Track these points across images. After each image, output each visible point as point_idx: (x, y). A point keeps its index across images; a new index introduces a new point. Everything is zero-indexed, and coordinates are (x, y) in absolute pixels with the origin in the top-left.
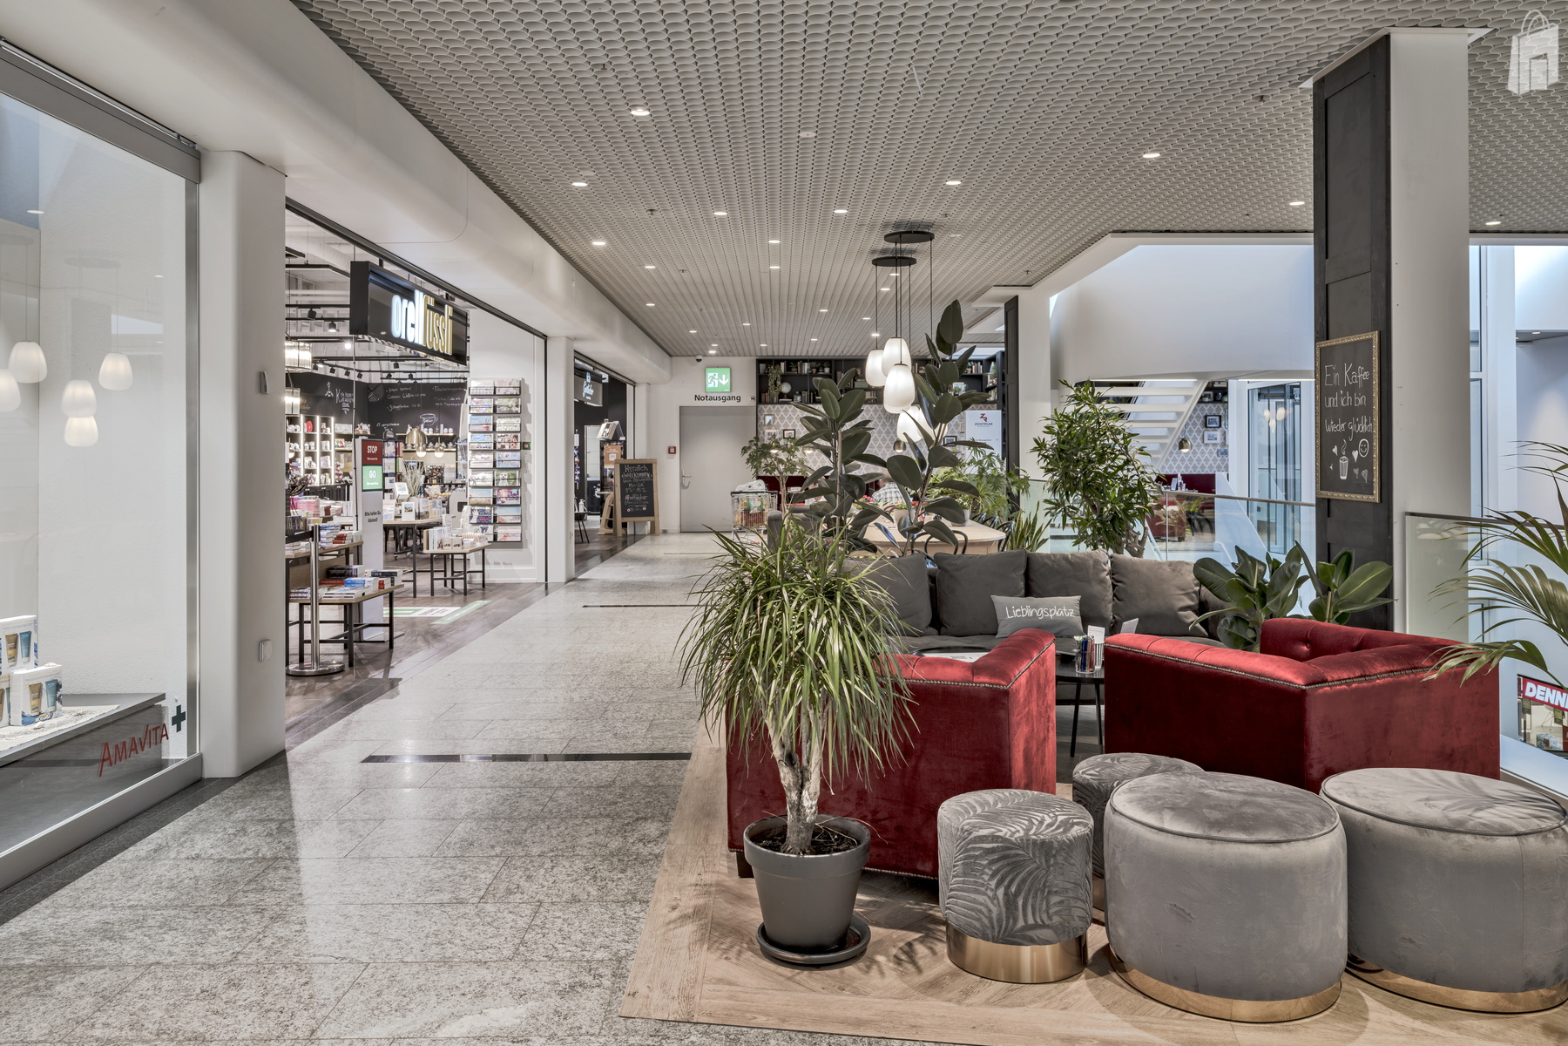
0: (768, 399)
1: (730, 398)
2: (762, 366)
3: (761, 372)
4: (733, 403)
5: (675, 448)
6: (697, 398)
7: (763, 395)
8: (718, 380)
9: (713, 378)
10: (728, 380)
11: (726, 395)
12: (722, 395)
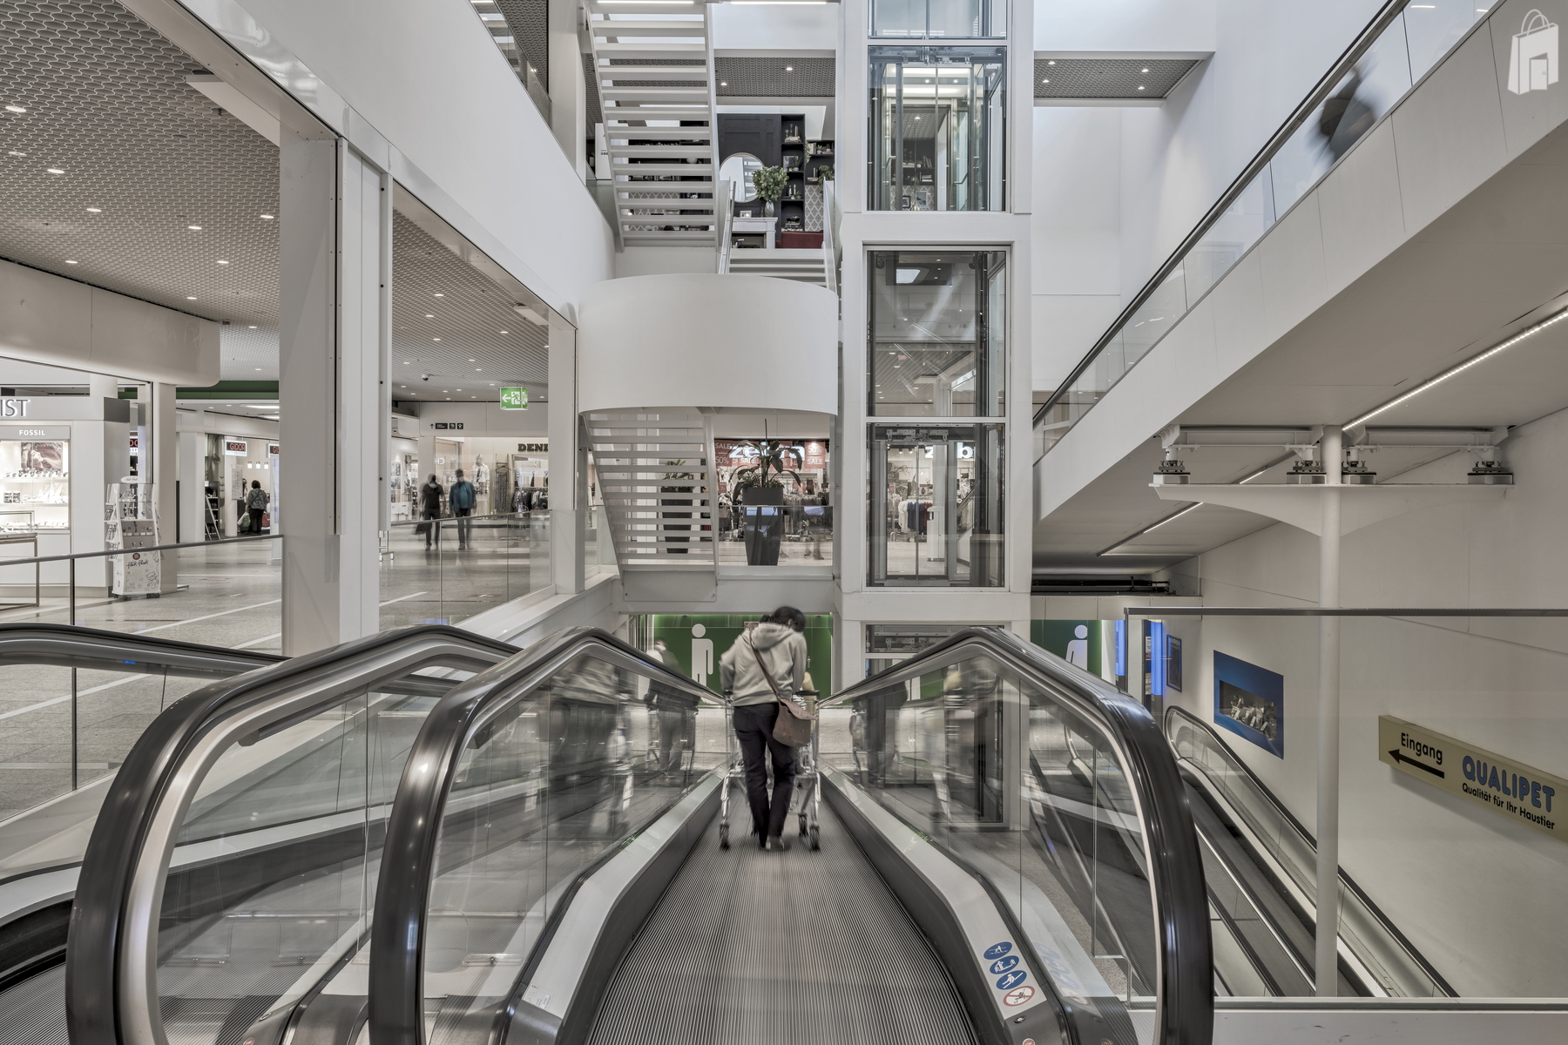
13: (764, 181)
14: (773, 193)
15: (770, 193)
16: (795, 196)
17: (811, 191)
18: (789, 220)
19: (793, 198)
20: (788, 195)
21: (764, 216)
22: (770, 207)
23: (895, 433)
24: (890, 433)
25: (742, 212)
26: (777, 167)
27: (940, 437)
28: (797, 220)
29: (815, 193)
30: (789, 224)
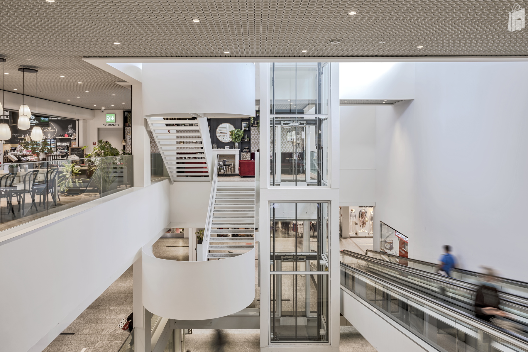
0: (128, 125)
1: (115, 125)
2: (126, 113)
3: (126, 115)
4: (116, 127)
5: (96, 143)
6: (104, 125)
7: (126, 124)
8: (110, 118)
9: (109, 117)
10: (114, 118)
11: (114, 124)
12: (112, 124)
13: (234, 136)
14: (238, 140)
15: (236, 140)
16: (247, 139)
17: (254, 129)
18: (245, 148)
19: (246, 140)
20: (244, 138)
21: (235, 149)
22: (237, 145)
23: (284, 257)
24: (282, 257)
25: (226, 146)
26: (239, 130)
27: (303, 259)
28: (248, 149)
29: (256, 130)
30: (244, 150)
